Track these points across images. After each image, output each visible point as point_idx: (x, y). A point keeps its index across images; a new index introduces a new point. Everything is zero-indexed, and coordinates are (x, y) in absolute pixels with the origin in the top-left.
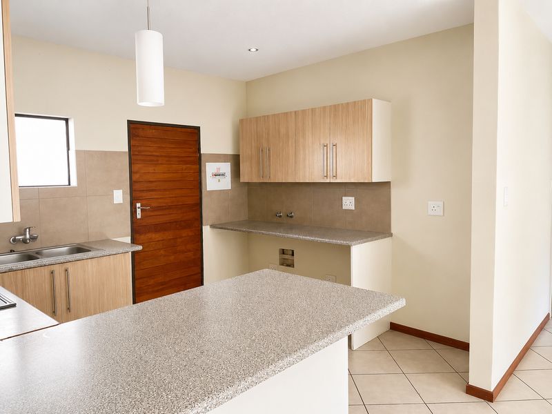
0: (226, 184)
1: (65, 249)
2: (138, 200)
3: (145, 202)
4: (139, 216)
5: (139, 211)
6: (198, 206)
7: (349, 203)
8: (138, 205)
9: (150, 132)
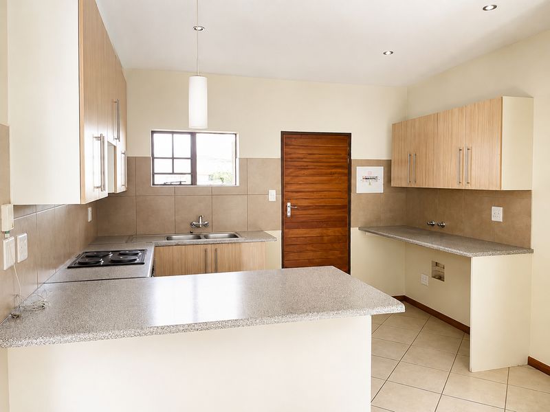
0: (378, 187)
1: (227, 234)
2: (289, 200)
3: (294, 202)
4: (289, 214)
5: (289, 209)
6: (347, 208)
7: (497, 214)
8: (289, 204)
9: (300, 141)
